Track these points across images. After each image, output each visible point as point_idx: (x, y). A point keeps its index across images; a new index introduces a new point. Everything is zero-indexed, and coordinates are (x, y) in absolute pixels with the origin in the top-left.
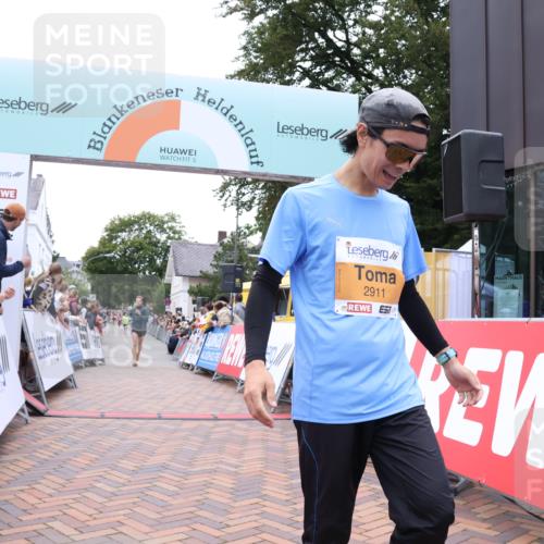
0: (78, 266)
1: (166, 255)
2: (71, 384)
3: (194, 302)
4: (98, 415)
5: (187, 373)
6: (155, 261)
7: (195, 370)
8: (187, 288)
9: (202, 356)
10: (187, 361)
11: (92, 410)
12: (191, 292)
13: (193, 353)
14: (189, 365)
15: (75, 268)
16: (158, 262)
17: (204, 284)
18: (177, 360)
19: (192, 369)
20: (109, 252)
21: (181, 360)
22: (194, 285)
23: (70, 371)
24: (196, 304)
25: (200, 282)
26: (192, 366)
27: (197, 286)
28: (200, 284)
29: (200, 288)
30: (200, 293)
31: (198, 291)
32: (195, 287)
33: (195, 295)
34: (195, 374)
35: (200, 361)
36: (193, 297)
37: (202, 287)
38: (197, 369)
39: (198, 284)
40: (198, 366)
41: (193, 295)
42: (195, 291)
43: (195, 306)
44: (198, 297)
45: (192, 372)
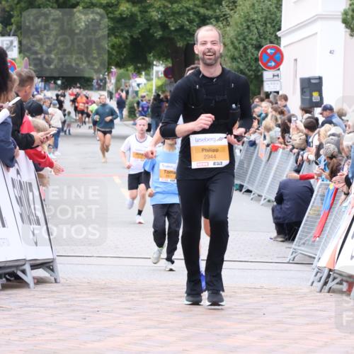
14: (349, 280)
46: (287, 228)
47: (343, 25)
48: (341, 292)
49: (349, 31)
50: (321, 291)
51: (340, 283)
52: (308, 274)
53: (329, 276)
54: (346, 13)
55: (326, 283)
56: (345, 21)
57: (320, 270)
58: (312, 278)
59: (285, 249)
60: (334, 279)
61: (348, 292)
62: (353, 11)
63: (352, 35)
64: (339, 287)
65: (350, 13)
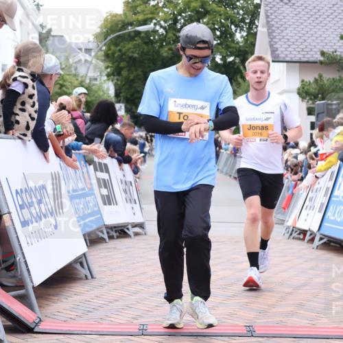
0: (88, 51)
1: (252, 23)
2: (84, 272)
3: (310, 112)
4: (135, 329)
5: (301, 247)
6: (232, 35)
7: (317, 242)
8: (297, 84)
9: (329, 214)
10: (302, 225)
11: (123, 320)
12: (304, 93)
13: (312, 208)
14: (304, 232)
15: (83, 56)
16: (239, 36)
17: (329, 76)
18: (282, 222)
19: (312, 240)
20: (145, 22)
21: (290, 223)
22: (310, 78)
23: (81, 247)
24: (314, 115)
25: (321, 73)
26: (311, 235)
27: (316, 80)
28: (321, 76)
29: (322, 83)
30: (322, 94)
31: (316, 91)
32: (312, 82)
33: (311, 99)
34: (317, 248)
35: (325, 224)
36: (308, 102)
37: (325, 81)
38: (321, 239)
39: (317, 77)
40: (321, 234)
41: (308, 98)
42: (312, 90)
43: (313, 118)
44: (318, 102)
45: (310, 245)
47: (298, 96)
48: (299, 239)
49: (301, 99)
50: (289, 238)
51: (299, 234)
52: (282, 229)
53: (293, 230)
54: (299, 89)
55: (291, 234)
56: (299, 94)
57: (288, 227)
58: (284, 231)
60: (296, 232)
61: (304, 239)
62: (303, 88)
63: (303, 101)
64: (298, 236)
65: (301, 89)
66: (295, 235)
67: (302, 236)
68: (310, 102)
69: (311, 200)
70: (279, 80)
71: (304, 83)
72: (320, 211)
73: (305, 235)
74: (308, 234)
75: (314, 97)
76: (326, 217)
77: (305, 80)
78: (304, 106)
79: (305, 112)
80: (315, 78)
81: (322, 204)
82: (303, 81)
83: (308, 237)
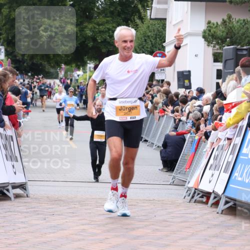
3: (217, 58)
5: (205, 211)
7: (222, 206)
8: (202, 26)
9: (236, 174)
10: (205, 186)
12: (210, 36)
13: (216, 167)
14: (207, 195)
18: (183, 183)
19: (216, 204)
21: (192, 184)
22: (217, 19)
24: (222, 62)
25: (231, 14)
26: (215, 198)
27: (224, 22)
28: (230, 17)
29: (231, 25)
30: (231, 38)
31: (225, 34)
32: (219, 23)
33: (218, 43)
34: (222, 213)
35: (231, 185)
36: (214, 47)
37: (234, 23)
38: (227, 202)
39: (226, 18)
40: (227, 197)
41: (214, 42)
42: (219, 33)
43: (220, 66)
44: (226, 47)
45: (215, 209)
46: (169, 163)
47: (203, 40)
48: (202, 202)
49: (206, 43)
50: (190, 202)
51: (202, 197)
52: (182, 191)
53: (195, 192)
54: (204, 32)
55: (193, 197)
56: (204, 37)
57: (189, 189)
58: (185, 194)
59: (168, 176)
60: (199, 194)
61: (207, 203)
62: (210, 31)
63: (208, 46)
64: (201, 199)
65: (207, 32)
66: (197, 198)
67: (204, 200)
68: (217, 47)
69: (216, 159)
70: (182, 21)
71: (211, 25)
72: (225, 171)
73: (208, 198)
74: (212, 196)
75: (221, 41)
76: (233, 177)
77: (212, 22)
78: (210, 51)
79: (211, 58)
80: (223, 20)
81: (228, 163)
82: (209, 23)
83: (211, 201)
